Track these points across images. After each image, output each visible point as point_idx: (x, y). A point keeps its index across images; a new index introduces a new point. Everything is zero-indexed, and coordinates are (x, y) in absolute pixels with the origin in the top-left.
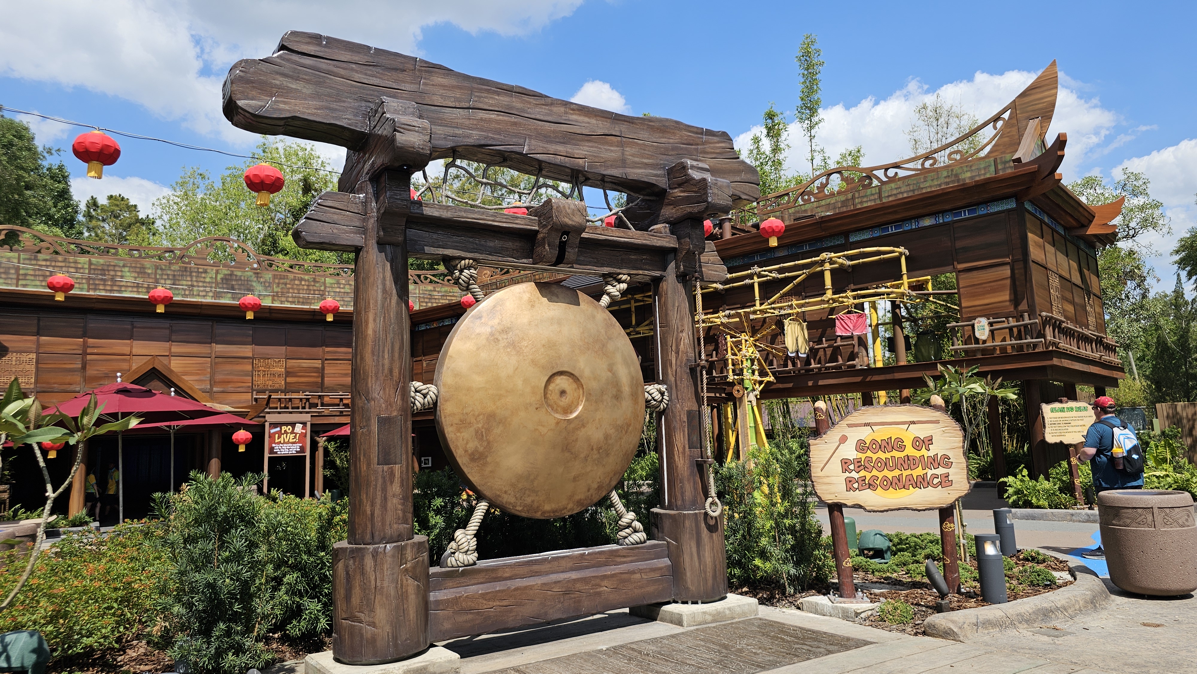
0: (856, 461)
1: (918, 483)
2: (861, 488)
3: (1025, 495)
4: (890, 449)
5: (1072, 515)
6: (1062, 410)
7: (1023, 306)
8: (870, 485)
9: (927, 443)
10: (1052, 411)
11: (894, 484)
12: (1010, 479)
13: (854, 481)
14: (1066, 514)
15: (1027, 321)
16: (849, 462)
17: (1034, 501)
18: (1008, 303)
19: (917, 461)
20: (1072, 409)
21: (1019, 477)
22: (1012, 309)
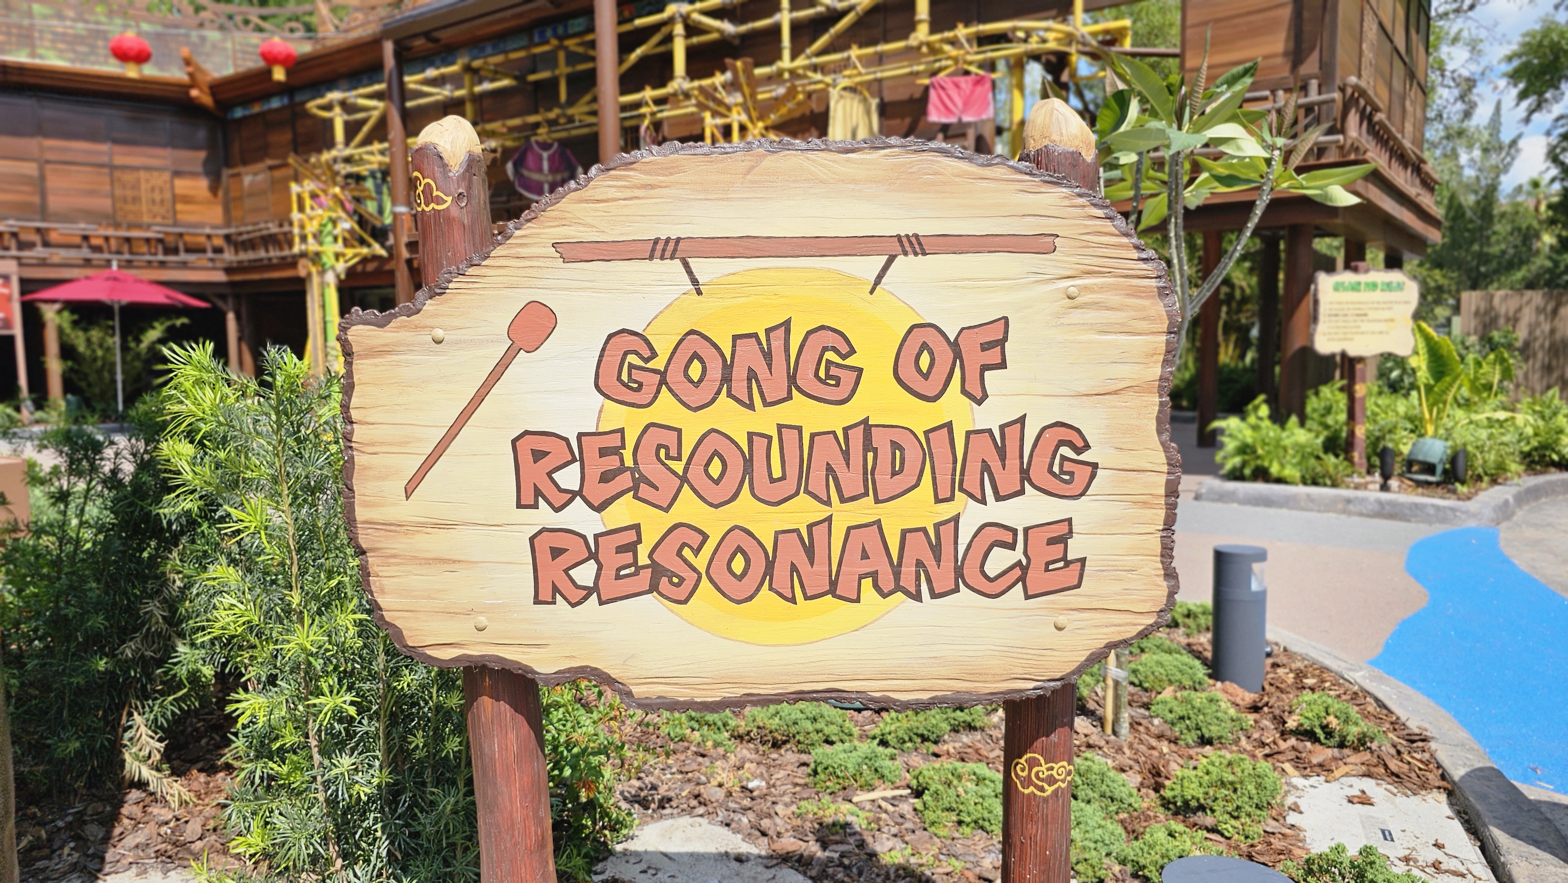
0: (592, 446)
1: (908, 570)
2: (608, 587)
3: (1258, 457)
4: (776, 385)
5: (1348, 501)
6: (1356, 287)
7: (1310, 66)
8: (657, 571)
9: (974, 358)
10: (1337, 288)
11: (781, 571)
12: (1232, 423)
13: (577, 550)
14: (1335, 500)
15: (1314, 96)
16: (559, 454)
17: (1275, 469)
18: (1279, 60)
19: (913, 455)
20: (1374, 286)
21: (1252, 419)
22: (1286, 72)
